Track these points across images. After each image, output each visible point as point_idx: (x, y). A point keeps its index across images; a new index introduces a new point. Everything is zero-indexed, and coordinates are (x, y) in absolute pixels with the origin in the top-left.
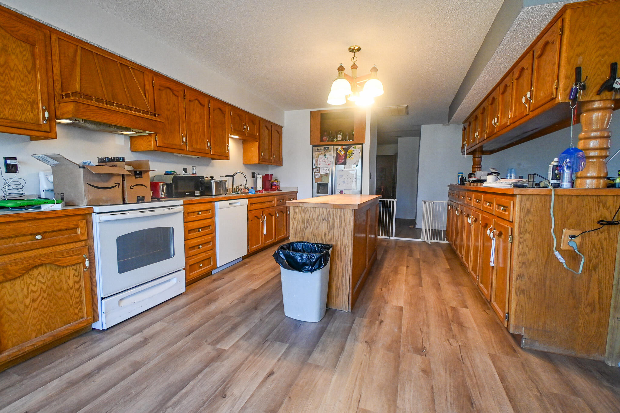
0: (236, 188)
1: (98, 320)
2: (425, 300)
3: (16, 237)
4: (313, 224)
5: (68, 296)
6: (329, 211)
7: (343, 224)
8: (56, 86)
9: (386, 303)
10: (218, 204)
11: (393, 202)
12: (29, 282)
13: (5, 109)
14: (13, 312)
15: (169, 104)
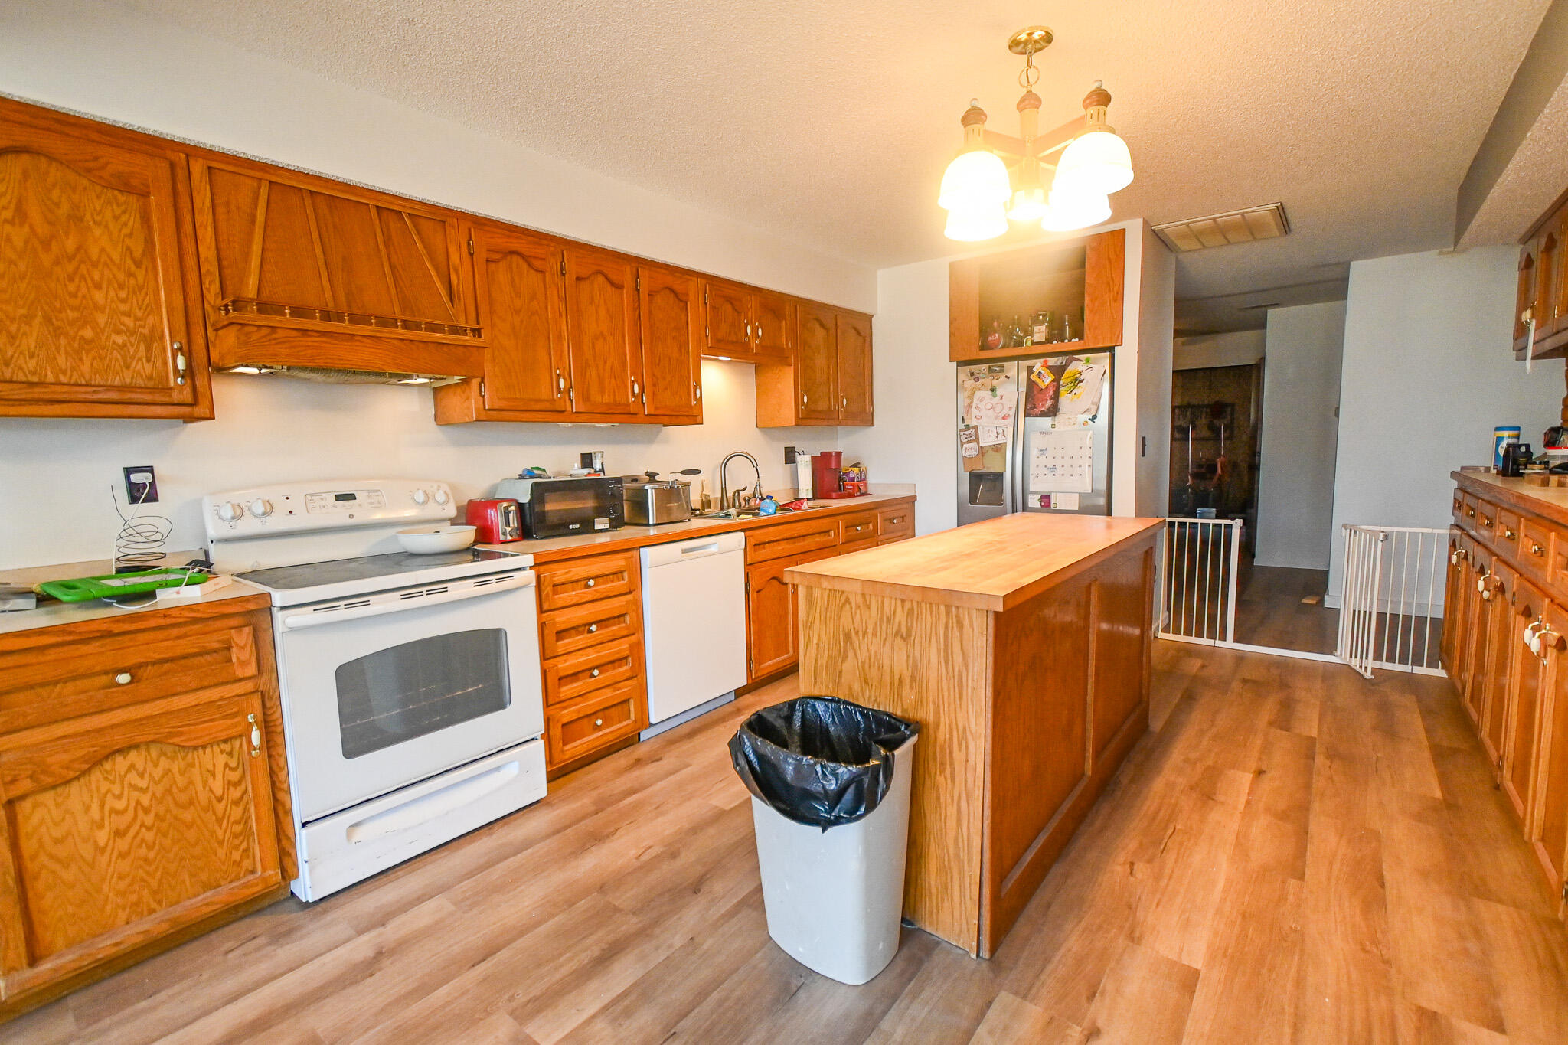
0: (734, 495)
1: (297, 877)
2: (1302, 951)
3: (66, 682)
4: (864, 647)
5: (210, 818)
6: (911, 610)
7: (958, 658)
8: (209, 290)
9: (1133, 940)
10: (648, 555)
11: (1229, 527)
12: (103, 790)
13: (81, 359)
14: (66, 865)
15: (518, 294)
